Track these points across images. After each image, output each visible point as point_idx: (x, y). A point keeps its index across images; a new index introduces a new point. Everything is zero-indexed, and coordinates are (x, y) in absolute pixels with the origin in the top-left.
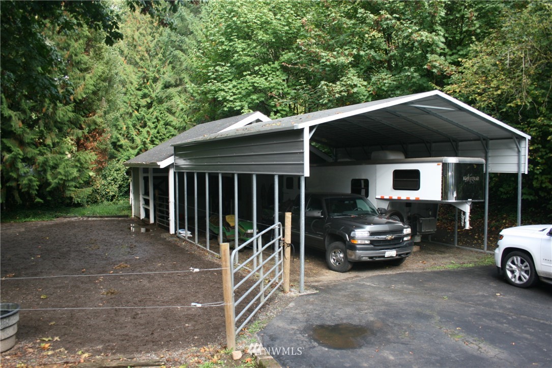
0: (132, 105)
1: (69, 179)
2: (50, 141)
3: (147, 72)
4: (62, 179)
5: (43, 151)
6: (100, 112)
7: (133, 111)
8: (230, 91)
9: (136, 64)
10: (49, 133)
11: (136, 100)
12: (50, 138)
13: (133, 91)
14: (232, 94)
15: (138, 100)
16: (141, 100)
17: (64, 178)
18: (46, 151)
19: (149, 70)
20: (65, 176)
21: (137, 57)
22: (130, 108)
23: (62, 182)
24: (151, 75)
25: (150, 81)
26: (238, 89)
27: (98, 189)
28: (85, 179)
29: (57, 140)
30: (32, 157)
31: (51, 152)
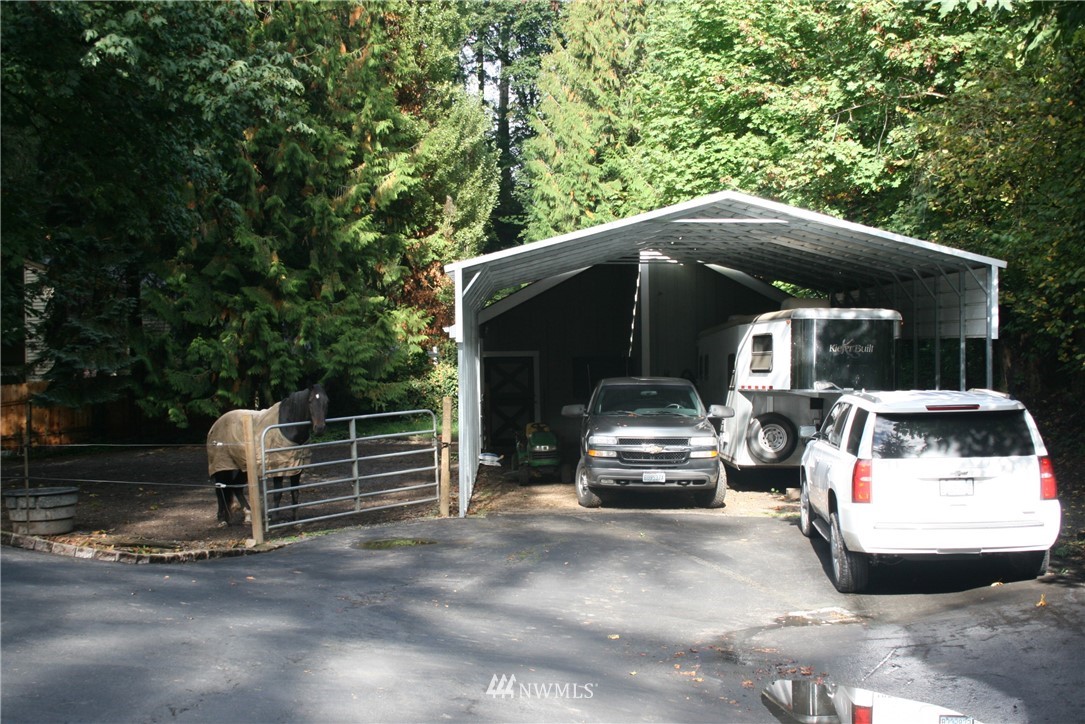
0: (578, 199)
1: (355, 362)
2: (330, 289)
3: (614, 118)
4: (340, 363)
5: (314, 308)
7: (582, 213)
8: (689, 171)
9: (591, 100)
10: (330, 274)
11: (589, 185)
12: (330, 283)
13: (580, 167)
14: (691, 177)
15: (594, 185)
16: (602, 185)
17: (344, 360)
18: (319, 309)
19: (618, 114)
20: (347, 356)
21: (594, 84)
22: (575, 204)
23: (341, 368)
24: (623, 125)
25: (622, 140)
27: (440, 387)
28: (397, 364)
29: (342, 287)
30: (294, 320)
31: (331, 311)
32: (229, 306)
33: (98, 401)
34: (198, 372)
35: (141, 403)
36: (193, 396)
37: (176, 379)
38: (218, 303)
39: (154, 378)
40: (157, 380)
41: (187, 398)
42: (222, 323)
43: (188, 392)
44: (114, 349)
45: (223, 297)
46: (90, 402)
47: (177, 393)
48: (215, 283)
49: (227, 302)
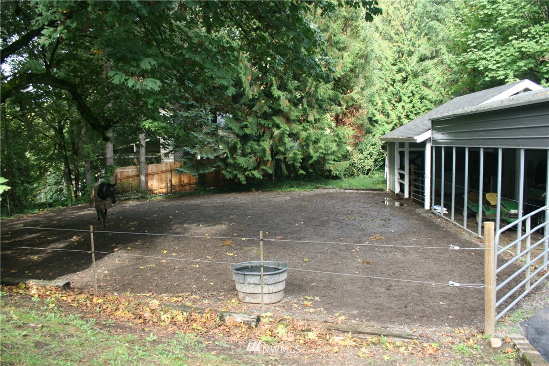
0: (387, 81)
1: (329, 153)
2: (313, 117)
3: (402, 46)
4: (322, 153)
5: (306, 127)
6: (357, 89)
7: (388, 86)
9: (391, 39)
10: (311, 110)
11: (392, 74)
12: (312, 115)
13: (388, 67)
14: (495, 62)
15: (394, 74)
16: (396, 75)
17: (324, 152)
18: (308, 127)
19: (404, 44)
20: (325, 150)
21: (391, 32)
22: (385, 83)
23: (323, 156)
24: (406, 49)
25: (405, 55)
26: (502, 56)
27: (355, 163)
28: (343, 153)
29: (318, 117)
30: (297, 132)
31: (313, 128)
32: (266, 126)
33: (206, 172)
34: (251, 158)
35: (224, 172)
36: (248, 169)
37: (241, 161)
38: (260, 124)
39: (230, 161)
40: (232, 161)
41: (246, 170)
42: (262, 134)
43: (246, 167)
44: (213, 147)
45: (263, 122)
46: (202, 172)
47: (241, 167)
48: (259, 115)
49: (265, 124)
